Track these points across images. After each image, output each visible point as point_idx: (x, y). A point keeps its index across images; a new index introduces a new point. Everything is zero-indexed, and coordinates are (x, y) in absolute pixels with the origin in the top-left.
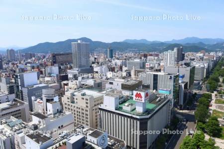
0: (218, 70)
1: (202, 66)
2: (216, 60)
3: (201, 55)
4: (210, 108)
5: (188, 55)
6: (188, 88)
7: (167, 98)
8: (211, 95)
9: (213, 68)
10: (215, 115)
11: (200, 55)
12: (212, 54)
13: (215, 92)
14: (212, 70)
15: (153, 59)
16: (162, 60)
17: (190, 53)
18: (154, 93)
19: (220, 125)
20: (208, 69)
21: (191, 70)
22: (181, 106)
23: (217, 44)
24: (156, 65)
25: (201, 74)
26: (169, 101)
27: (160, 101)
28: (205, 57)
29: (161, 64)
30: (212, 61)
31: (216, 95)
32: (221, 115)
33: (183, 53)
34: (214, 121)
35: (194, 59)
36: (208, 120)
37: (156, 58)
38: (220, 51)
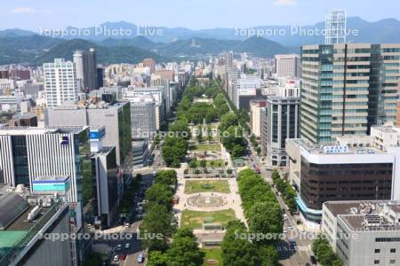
0: (185, 109)
1: (148, 100)
2: (180, 81)
3: (146, 70)
4: (176, 207)
5: (114, 73)
6: (118, 163)
7: (60, 202)
8: (175, 173)
9: (175, 104)
10: (187, 223)
11: (141, 70)
12: (170, 66)
13: (184, 166)
14: (172, 109)
15: (12, 87)
16: (41, 88)
17: (117, 66)
18: (18, 196)
19: (200, 246)
20: (163, 108)
21: (120, 113)
22: (104, 218)
23: (179, 42)
24: (24, 106)
25: (147, 120)
26: (66, 210)
27: (37, 216)
28: (154, 77)
29: (39, 102)
30: (171, 85)
31: (186, 172)
32: (199, 220)
33: (100, 66)
34: (186, 239)
35: (128, 83)
36: (171, 240)
37: (21, 83)
38: (186, 59)
